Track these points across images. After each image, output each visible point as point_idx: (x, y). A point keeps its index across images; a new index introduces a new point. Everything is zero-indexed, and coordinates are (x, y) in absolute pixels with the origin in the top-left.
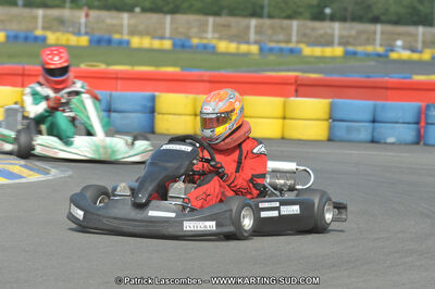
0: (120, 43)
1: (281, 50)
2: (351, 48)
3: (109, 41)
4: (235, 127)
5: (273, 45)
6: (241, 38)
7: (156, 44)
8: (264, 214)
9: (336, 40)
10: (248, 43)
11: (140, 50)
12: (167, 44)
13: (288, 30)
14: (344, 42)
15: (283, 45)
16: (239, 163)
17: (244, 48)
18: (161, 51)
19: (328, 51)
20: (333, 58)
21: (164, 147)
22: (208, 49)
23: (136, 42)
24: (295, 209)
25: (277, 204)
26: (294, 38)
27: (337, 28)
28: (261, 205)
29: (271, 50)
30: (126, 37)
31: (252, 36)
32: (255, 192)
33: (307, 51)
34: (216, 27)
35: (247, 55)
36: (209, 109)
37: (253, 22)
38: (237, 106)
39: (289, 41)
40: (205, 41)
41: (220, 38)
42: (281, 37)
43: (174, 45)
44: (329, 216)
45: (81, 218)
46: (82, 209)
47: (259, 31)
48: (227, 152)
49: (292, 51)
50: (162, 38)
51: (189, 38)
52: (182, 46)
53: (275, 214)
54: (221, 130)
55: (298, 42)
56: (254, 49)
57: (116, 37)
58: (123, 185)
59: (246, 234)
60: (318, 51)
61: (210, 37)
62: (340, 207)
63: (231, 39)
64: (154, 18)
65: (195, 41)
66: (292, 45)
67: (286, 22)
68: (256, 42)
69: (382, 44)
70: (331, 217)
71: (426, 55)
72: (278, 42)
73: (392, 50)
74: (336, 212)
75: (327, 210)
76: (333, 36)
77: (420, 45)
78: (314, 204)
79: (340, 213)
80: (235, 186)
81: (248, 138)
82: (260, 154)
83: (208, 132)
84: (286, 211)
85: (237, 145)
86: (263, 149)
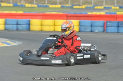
2: (62, 5)
4: (72, 32)
5: (40, 5)
7: (8, 5)
8: (78, 58)
9: (58, 3)
10: (33, 4)
11: (4, 7)
12: (11, 5)
14: (60, 3)
15: (43, 5)
16: (72, 43)
17: (33, 6)
19: (57, 6)
20: (58, 8)
21: (48, 38)
22: (23, 6)
23: (3, 4)
24: (89, 56)
25: (83, 55)
26: (46, 3)
28: (77, 55)
29: (41, 6)
31: (35, 2)
32: (77, 51)
33: (51, 6)
35: (34, 7)
36: (64, 26)
38: (72, 25)
39: (45, 3)
40: (21, 4)
41: (26, 3)
42: (43, 2)
43: (13, 5)
44: (100, 58)
45: (22, 60)
46: (22, 58)
48: (69, 39)
49: (46, 6)
50: (10, 3)
51: (17, 3)
52: (15, 6)
53: (82, 58)
54: (67, 33)
55: (48, 4)
56: (36, 6)
58: (34, 50)
59: (72, 64)
60: (53, 6)
61: (23, 3)
62: (104, 55)
63: (29, 3)
65: (19, 4)
66: (46, 5)
68: (36, 4)
69: (71, 4)
70: (101, 58)
71: (84, 7)
72: (42, 4)
73: (74, 5)
74: (103, 57)
75: (100, 56)
76: (57, 2)
77: (81, 4)
78: (95, 55)
79: (104, 57)
80: (70, 49)
81: (75, 35)
82: (79, 40)
83: (63, 33)
84: (86, 57)
85: (72, 37)
86: (80, 39)
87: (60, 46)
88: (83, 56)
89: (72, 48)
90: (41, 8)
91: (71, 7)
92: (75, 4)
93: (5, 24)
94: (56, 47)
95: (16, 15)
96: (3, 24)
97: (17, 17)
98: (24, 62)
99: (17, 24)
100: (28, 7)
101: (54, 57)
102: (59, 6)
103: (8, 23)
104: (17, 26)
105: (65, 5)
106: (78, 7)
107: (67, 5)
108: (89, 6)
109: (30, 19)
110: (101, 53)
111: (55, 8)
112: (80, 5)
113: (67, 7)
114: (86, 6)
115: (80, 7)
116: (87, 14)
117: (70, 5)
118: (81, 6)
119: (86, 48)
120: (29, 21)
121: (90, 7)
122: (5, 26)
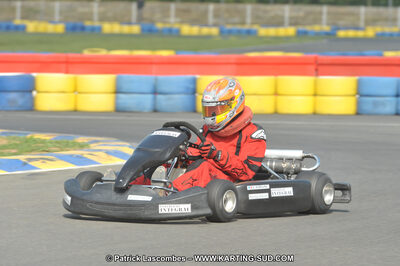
0: (93, 29)
1: (239, 32)
2: (301, 28)
3: (83, 28)
4: (236, 114)
5: (229, 27)
6: (201, 21)
7: (126, 29)
8: (251, 197)
9: (287, 21)
10: (206, 25)
11: (112, 35)
12: (136, 29)
13: (242, 14)
14: (294, 23)
15: (239, 27)
17: (205, 31)
18: (131, 36)
19: (282, 31)
20: (287, 38)
22: (173, 33)
23: (107, 28)
24: (288, 191)
26: (249, 20)
27: (287, 11)
28: (250, 188)
29: (230, 31)
30: (96, 24)
31: (211, 19)
33: (263, 32)
34: (179, 13)
35: (209, 37)
36: (209, 98)
37: (211, 7)
38: (237, 94)
39: (243, 23)
40: (168, 26)
41: (182, 22)
42: (236, 20)
43: (143, 30)
45: (69, 204)
46: (69, 195)
47: (217, 15)
48: (227, 139)
49: (249, 32)
50: (129, 23)
51: (153, 22)
52: (149, 31)
53: (265, 196)
55: (253, 23)
56: (215, 31)
57: (88, 24)
58: (110, 170)
60: (272, 32)
61: (173, 22)
63: (193, 22)
64: (122, 6)
65: (159, 26)
66: (247, 27)
67: (240, 6)
68: (215, 25)
69: (328, 24)
70: (332, 198)
71: (370, 32)
72: (234, 24)
73: (338, 29)
74: (339, 193)
75: (327, 192)
76: (283, 17)
77: (362, 24)
78: (310, 186)
79: (344, 194)
80: (229, 167)
81: (249, 124)
82: (259, 140)
83: (209, 120)
84: (277, 192)
85: (237, 132)
86: (262, 134)
87: (194, 159)
88: (268, 191)
89: (236, 162)
90: (233, 39)
91: (327, 34)
92: (341, 23)
93: (117, 91)
94: (182, 161)
95: (151, 63)
96: (111, 93)
97: (154, 67)
98: (76, 210)
99: (155, 92)
100: (190, 37)
101: (172, 193)
102: (291, 31)
103: (125, 87)
104: (155, 99)
105: (308, 28)
106: (351, 33)
107: (317, 28)
108: (387, 30)
109: (198, 76)
110: (331, 182)
111: (277, 38)
112: (357, 28)
113: (318, 35)
114: (379, 29)
115: (360, 34)
116: (381, 55)
117: (326, 28)
118: (363, 29)
119: (284, 165)
120: (194, 81)
121: (391, 35)
122: (117, 99)
